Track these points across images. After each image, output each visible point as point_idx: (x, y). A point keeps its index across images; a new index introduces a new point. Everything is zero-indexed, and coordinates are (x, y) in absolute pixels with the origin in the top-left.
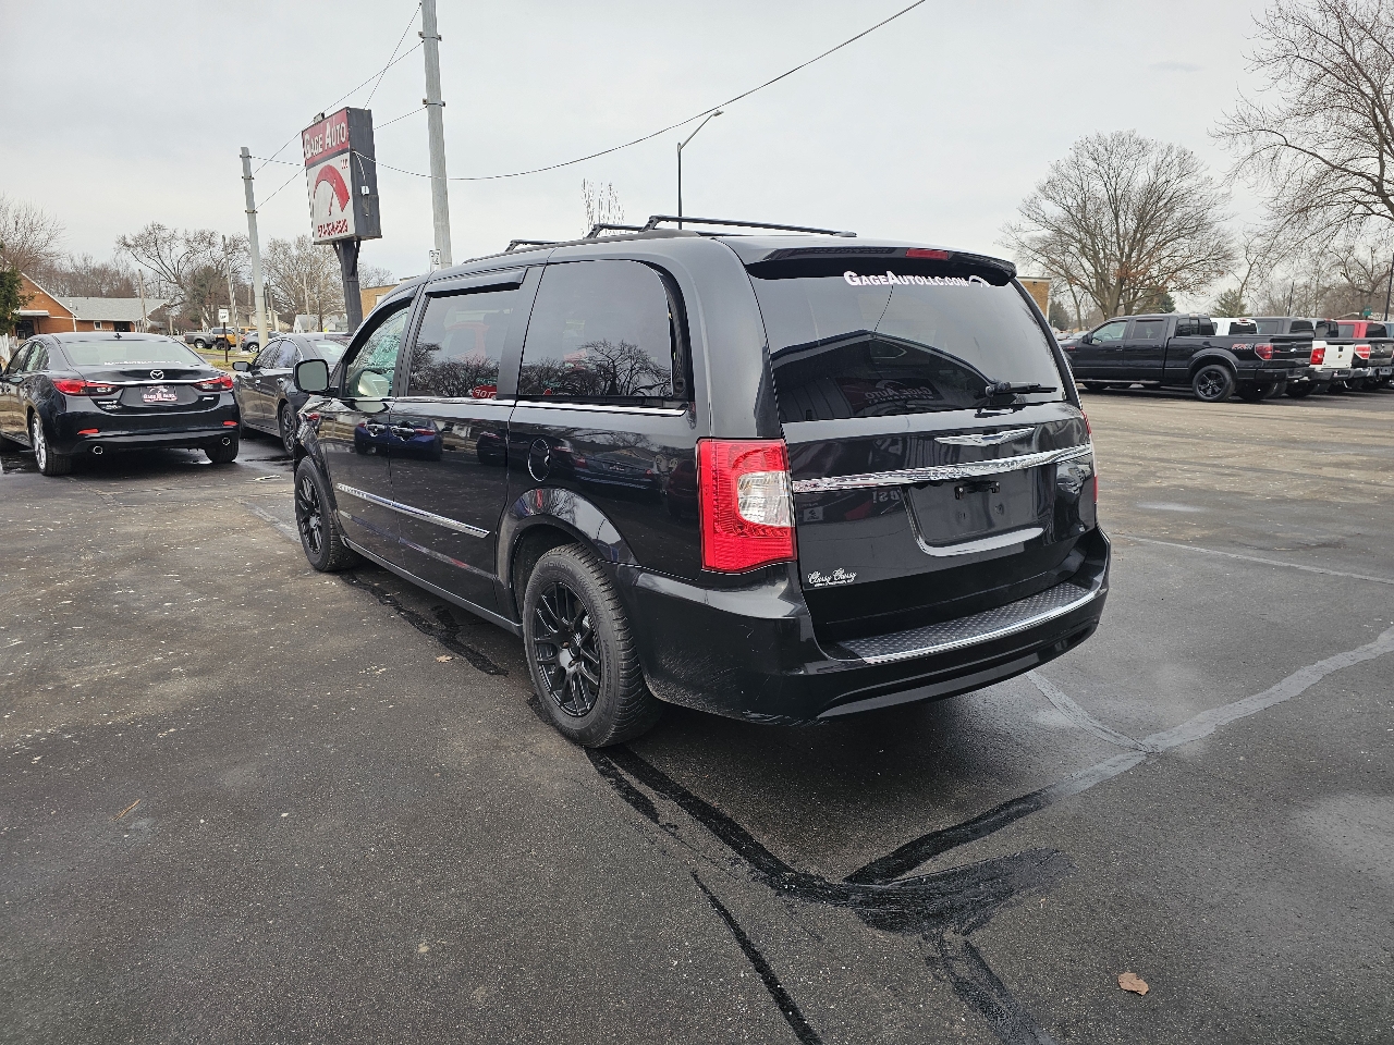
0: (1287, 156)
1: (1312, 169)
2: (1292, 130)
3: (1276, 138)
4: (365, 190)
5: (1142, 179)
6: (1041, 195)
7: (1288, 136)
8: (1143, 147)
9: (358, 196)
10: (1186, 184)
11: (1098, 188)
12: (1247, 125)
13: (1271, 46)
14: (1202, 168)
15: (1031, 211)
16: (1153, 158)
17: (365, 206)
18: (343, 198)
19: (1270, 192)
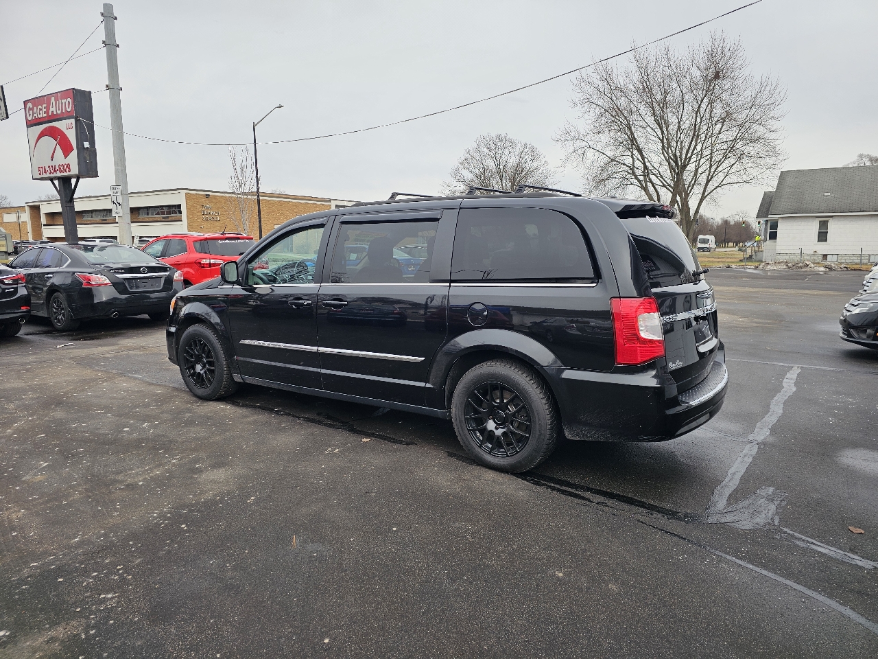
0: (590, 153)
1: (603, 160)
2: (592, 139)
3: (584, 144)
4: (86, 145)
5: (513, 161)
6: (461, 167)
7: (590, 143)
8: (512, 144)
9: (81, 148)
10: (535, 164)
11: (490, 163)
12: (569, 136)
13: (578, 96)
14: (542, 156)
15: (456, 174)
16: (518, 149)
17: (86, 156)
18: (67, 150)
19: (582, 170)
